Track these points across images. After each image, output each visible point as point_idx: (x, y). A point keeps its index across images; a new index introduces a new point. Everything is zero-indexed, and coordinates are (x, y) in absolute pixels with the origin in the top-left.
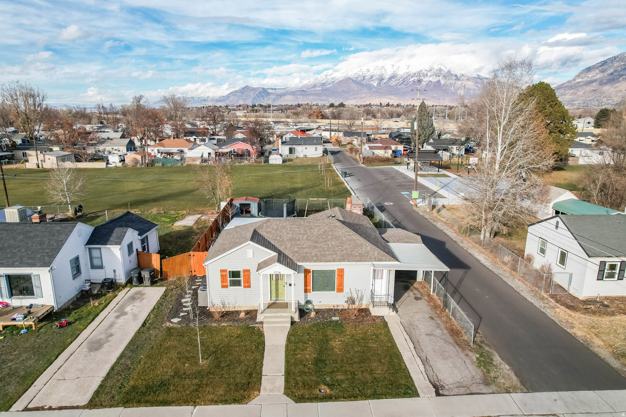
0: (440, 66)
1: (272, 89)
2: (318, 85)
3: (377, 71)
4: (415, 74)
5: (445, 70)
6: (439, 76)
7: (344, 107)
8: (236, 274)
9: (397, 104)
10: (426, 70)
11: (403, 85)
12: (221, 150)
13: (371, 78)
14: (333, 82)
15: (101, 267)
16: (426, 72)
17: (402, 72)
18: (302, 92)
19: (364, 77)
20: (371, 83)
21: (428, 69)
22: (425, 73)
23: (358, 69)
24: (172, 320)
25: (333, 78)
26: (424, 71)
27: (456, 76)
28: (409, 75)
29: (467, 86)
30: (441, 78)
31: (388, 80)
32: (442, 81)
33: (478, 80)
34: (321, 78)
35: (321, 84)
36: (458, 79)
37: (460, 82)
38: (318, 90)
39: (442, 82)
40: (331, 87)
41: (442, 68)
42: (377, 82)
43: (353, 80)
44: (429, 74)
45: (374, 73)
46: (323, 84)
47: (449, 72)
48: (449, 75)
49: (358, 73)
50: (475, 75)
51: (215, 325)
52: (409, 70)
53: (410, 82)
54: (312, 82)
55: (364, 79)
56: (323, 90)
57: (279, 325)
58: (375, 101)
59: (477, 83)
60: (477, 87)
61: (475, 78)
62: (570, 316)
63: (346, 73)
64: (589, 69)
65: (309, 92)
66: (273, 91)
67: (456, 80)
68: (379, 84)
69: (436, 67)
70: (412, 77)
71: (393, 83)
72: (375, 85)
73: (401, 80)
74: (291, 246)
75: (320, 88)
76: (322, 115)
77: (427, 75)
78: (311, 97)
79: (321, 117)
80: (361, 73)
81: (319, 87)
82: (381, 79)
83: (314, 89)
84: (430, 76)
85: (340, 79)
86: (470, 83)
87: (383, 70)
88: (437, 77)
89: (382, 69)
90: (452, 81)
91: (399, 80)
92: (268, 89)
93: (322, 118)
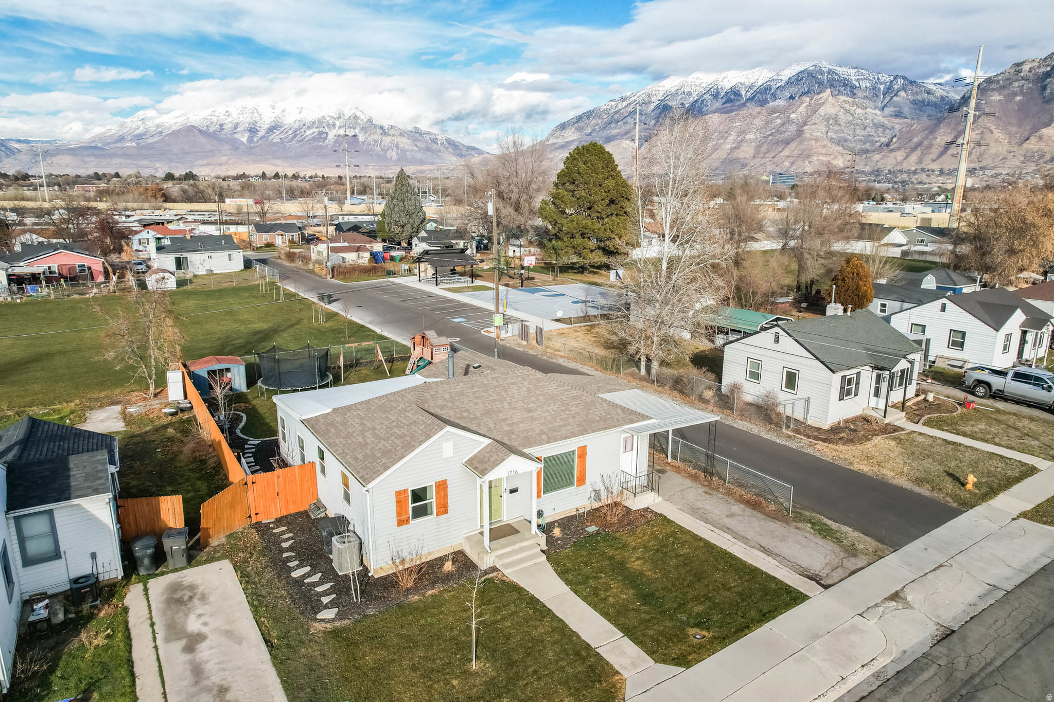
0: (354, 111)
1: (19, 141)
2: (129, 138)
3: (245, 116)
4: (314, 123)
5: (363, 118)
6: (354, 128)
7: (194, 180)
8: (419, 495)
9: (294, 175)
10: (331, 117)
11: (294, 142)
12: (17, 271)
13: (236, 128)
14: (161, 133)
15: (56, 555)
16: (332, 120)
17: (290, 119)
18: (92, 149)
19: (221, 125)
20: (235, 136)
21: (335, 116)
22: (331, 122)
23: (209, 111)
24: (319, 616)
25: (158, 126)
26: (328, 119)
27: (382, 128)
28: (304, 125)
29: (401, 145)
30: (357, 131)
31: (267, 133)
32: (360, 136)
33: (417, 135)
34: (132, 123)
35: (135, 136)
36: (384, 133)
37: (389, 139)
38: (129, 148)
39: (361, 138)
40: (157, 142)
41: (358, 114)
42: (247, 135)
43: (200, 131)
44: (338, 123)
45: (241, 119)
46: (139, 137)
47: (370, 121)
48: (370, 125)
49: (209, 117)
50: (410, 128)
51: (416, 598)
52: (302, 116)
53: (307, 136)
54: (113, 132)
55: (222, 129)
56: (139, 147)
57: (529, 564)
58: (253, 169)
59: (415, 140)
60: (417, 146)
61: (412, 132)
62: (836, 450)
63: (184, 118)
64: (563, 127)
65: (111, 151)
66: (22, 145)
67: (382, 134)
68: (250, 140)
69: (348, 113)
70: (309, 128)
71: (276, 137)
72: (244, 140)
73: (290, 132)
74: (495, 424)
75: (134, 144)
76: (164, 195)
77: (334, 125)
78: (116, 161)
79: (163, 199)
80: (215, 119)
81: (131, 140)
82: (253, 131)
83: (119, 145)
84: (340, 127)
85: (174, 128)
86: (405, 140)
87: (256, 114)
88: (352, 130)
89: (253, 112)
90: (376, 137)
91: (287, 132)
92: (10, 140)
93: (165, 201)
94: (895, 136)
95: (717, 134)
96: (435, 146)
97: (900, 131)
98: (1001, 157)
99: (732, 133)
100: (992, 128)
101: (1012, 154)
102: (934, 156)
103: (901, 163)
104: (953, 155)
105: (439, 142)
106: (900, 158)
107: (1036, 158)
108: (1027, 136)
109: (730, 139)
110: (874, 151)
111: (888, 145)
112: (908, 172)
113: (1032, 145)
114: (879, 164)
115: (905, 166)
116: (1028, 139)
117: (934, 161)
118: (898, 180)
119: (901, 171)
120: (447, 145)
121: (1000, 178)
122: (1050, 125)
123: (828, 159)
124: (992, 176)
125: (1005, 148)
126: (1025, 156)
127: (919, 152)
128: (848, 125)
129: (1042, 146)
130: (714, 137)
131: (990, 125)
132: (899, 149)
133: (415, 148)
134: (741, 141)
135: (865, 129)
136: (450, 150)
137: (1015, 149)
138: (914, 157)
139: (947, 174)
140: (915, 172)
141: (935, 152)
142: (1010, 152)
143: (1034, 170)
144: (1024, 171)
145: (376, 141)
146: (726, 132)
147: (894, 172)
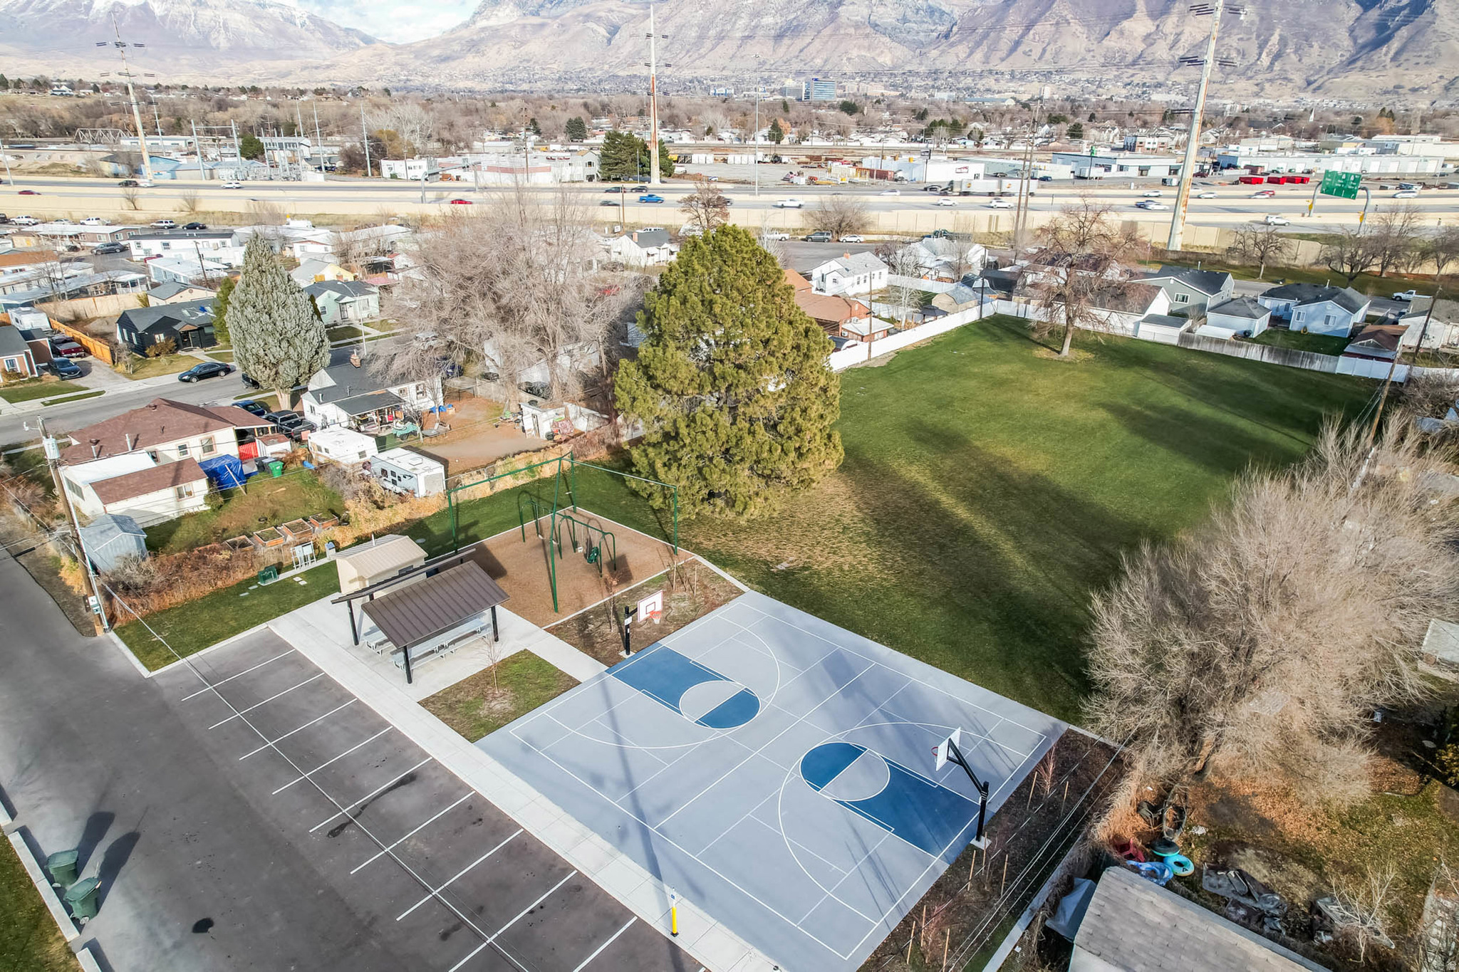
29: (232, 25)
37: (208, 13)
59: (256, 17)
86: (238, 16)
94: (955, 24)
95: (721, 16)
96: (291, 29)
97: (962, 17)
98: (1079, 58)
99: (743, 15)
100: (1069, 17)
101: (1092, 53)
102: (1003, 54)
103: (964, 62)
104: (1025, 53)
105: (298, 22)
106: (962, 56)
107: (1117, 60)
108: (1107, 30)
109: (741, 23)
110: (930, 43)
111: (947, 36)
112: (973, 74)
113: (1112, 42)
114: (937, 62)
115: (969, 66)
116: (1108, 34)
117: (1003, 60)
118: (961, 86)
119: (964, 73)
120: (312, 27)
121: (1079, 85)
122: (1131, 16)
123: (873, 54)
124: (1069, 83)
125: (1084, 45)
126: (1105, 57)
127: (984, 47)
128: (896, 6)
129: (1123, 44)
130: (717, 20)
131: (1066, 12)
132: (960, 41)
133: (257, 30)
134: (756, 27)
135: (917, 13)
136: (319, 35)
137: (1094, 47)
138: (979, 55)
139: (1019, 79)
140: (981, 75)
141: (1005, 45)
142: (1089, 51)
143: (1115, 76)
144: (1105, 77)
145: (186, 17)
146: (735, 14)
147: (956, 74)
